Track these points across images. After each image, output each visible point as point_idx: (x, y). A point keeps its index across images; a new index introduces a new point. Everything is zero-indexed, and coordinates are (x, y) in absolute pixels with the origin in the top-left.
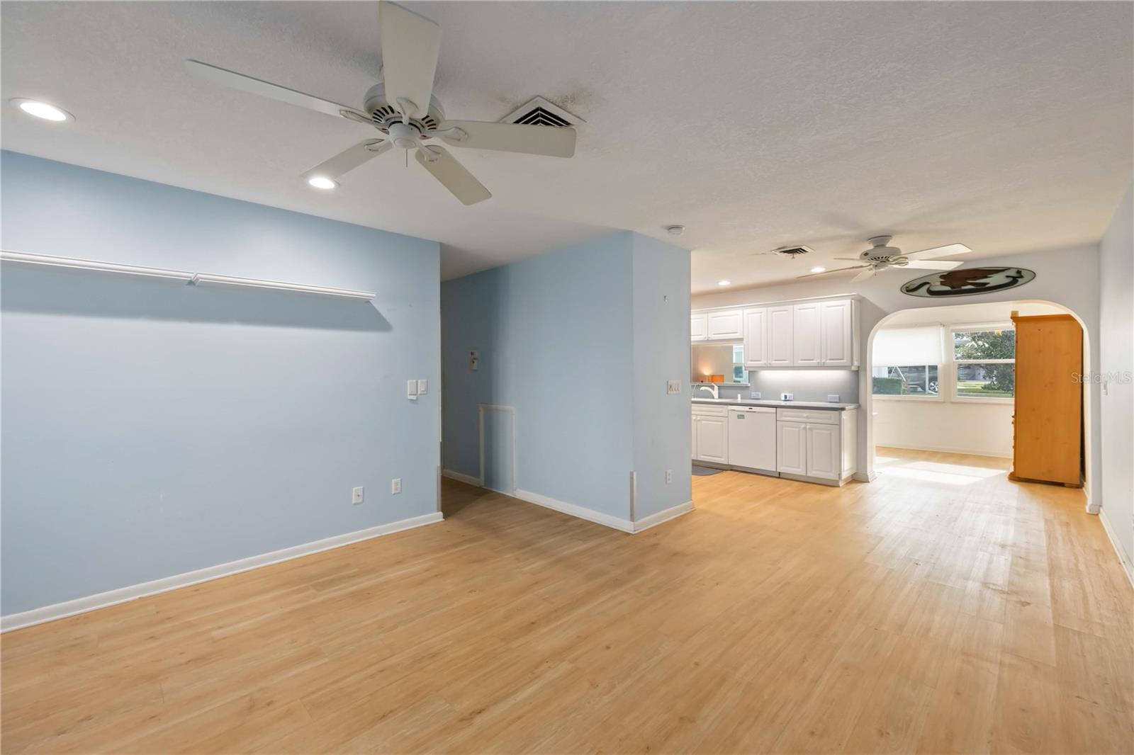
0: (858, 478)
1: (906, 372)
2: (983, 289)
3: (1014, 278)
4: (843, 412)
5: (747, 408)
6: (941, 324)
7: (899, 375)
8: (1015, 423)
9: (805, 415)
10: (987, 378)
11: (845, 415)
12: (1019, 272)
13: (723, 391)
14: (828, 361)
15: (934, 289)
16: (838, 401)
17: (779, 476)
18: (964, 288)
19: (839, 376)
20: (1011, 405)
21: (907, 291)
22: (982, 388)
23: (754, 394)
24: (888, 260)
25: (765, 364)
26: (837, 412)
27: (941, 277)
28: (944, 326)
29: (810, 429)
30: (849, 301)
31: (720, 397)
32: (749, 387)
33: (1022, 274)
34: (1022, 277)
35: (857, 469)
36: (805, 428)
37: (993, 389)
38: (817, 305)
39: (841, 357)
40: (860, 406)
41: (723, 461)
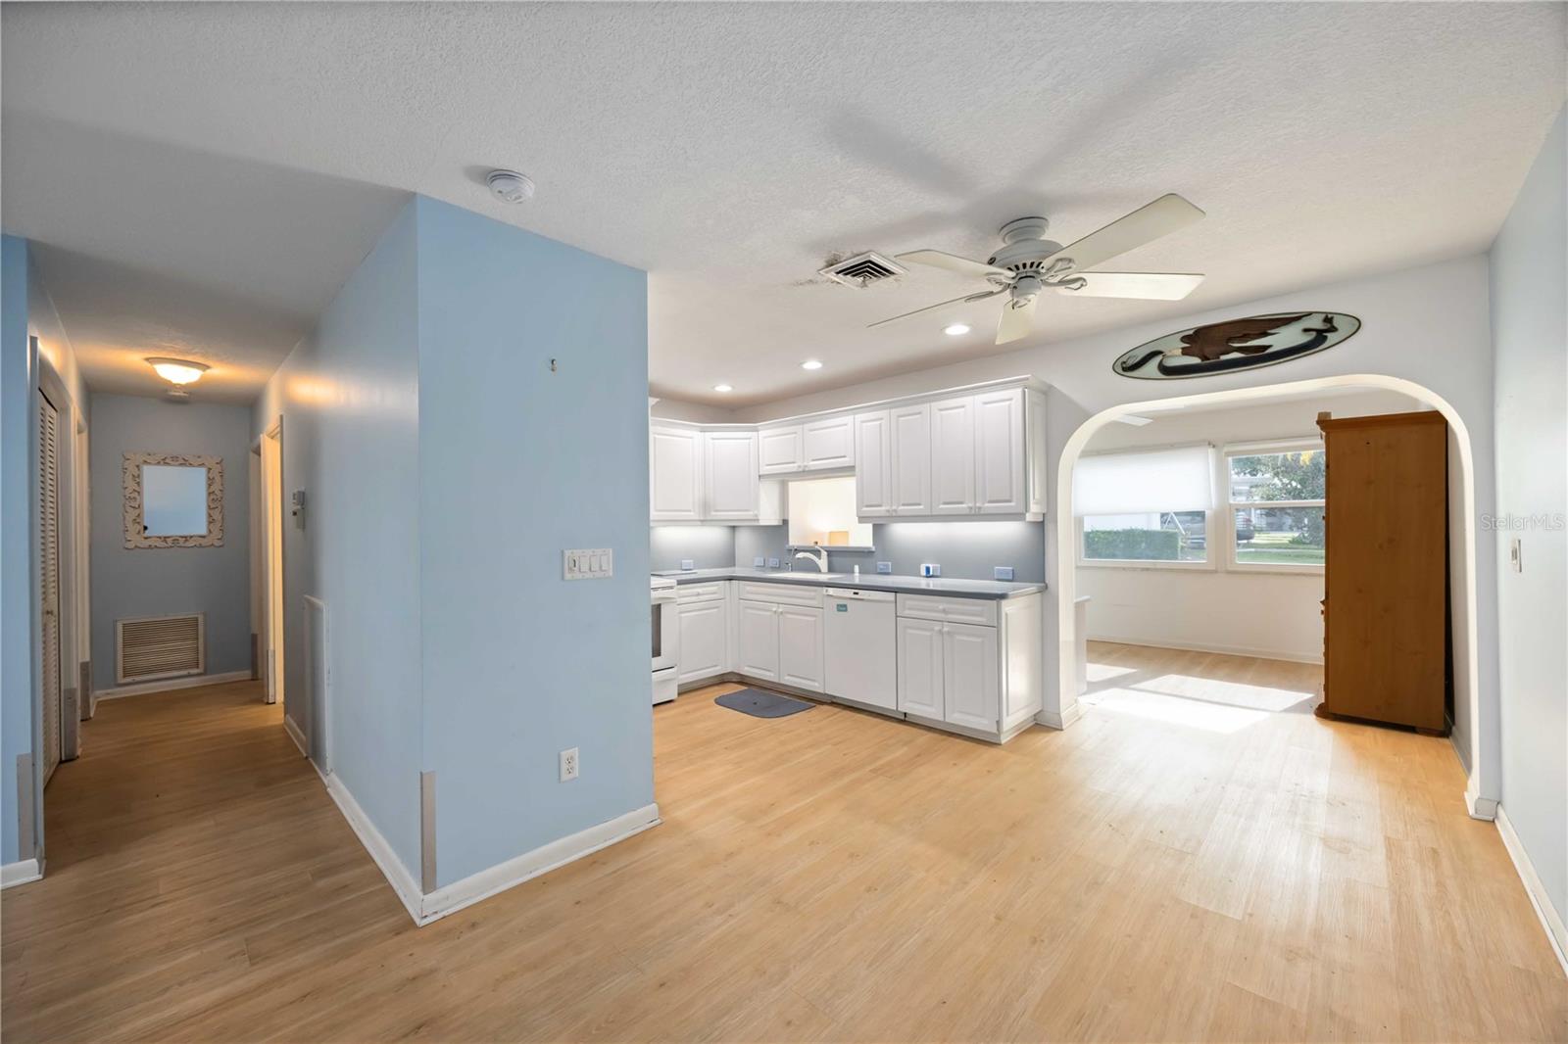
0: (1041, 724)
1: (1188, 522)
2: (1261, 357)
3: (1319, 332)
4: (1004, 602)
5: (849, 593)
6: (1209, 444)
7: (1177, 527)
8: (1326, 613)
9: (941, 607)
10: (1295, 529)
11: (1007, 606)
12: (1328, 320)
13: (836, 560)
14: (987, 505)
15: (1171, 363)
16: (1011, 578)
17: (904, 720)
18: (1224, 358)
19: (1007, 533)
20: (1320, 575)
21: (1124, 369)
22: (1290, 542)
23: (880, 564)
24: (1038, 273)
25: (888, 511)
26: (994, 603)
27: (1184, 339)
28: (1214, 446)
29: (948, 633)
30: (1018, 391)
31: (831, 570)
32: (873, 552)
33: (1335, 324)
34: (1333, 329)
35: (1043, 706)
36: (940, 632)
37: (1304, 543)
38: (967, 400)
39: (1008, 498)
40: (1046, 587)
41: (815, 686)
